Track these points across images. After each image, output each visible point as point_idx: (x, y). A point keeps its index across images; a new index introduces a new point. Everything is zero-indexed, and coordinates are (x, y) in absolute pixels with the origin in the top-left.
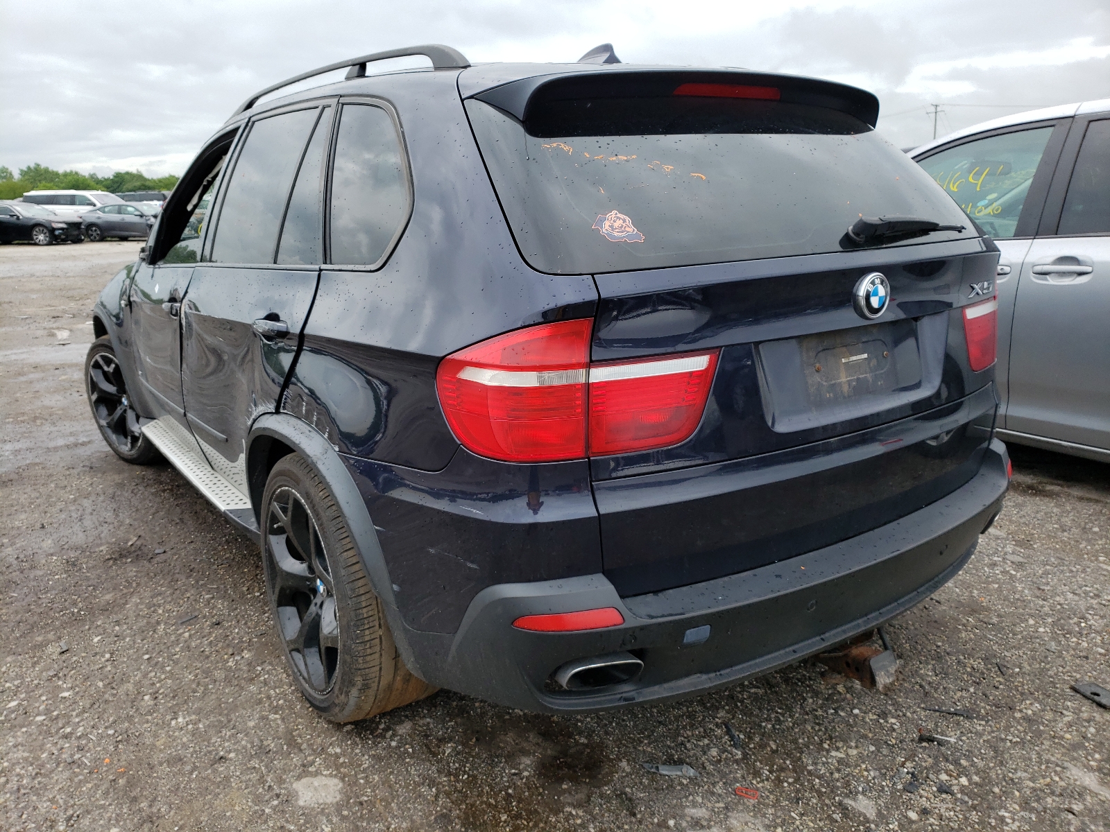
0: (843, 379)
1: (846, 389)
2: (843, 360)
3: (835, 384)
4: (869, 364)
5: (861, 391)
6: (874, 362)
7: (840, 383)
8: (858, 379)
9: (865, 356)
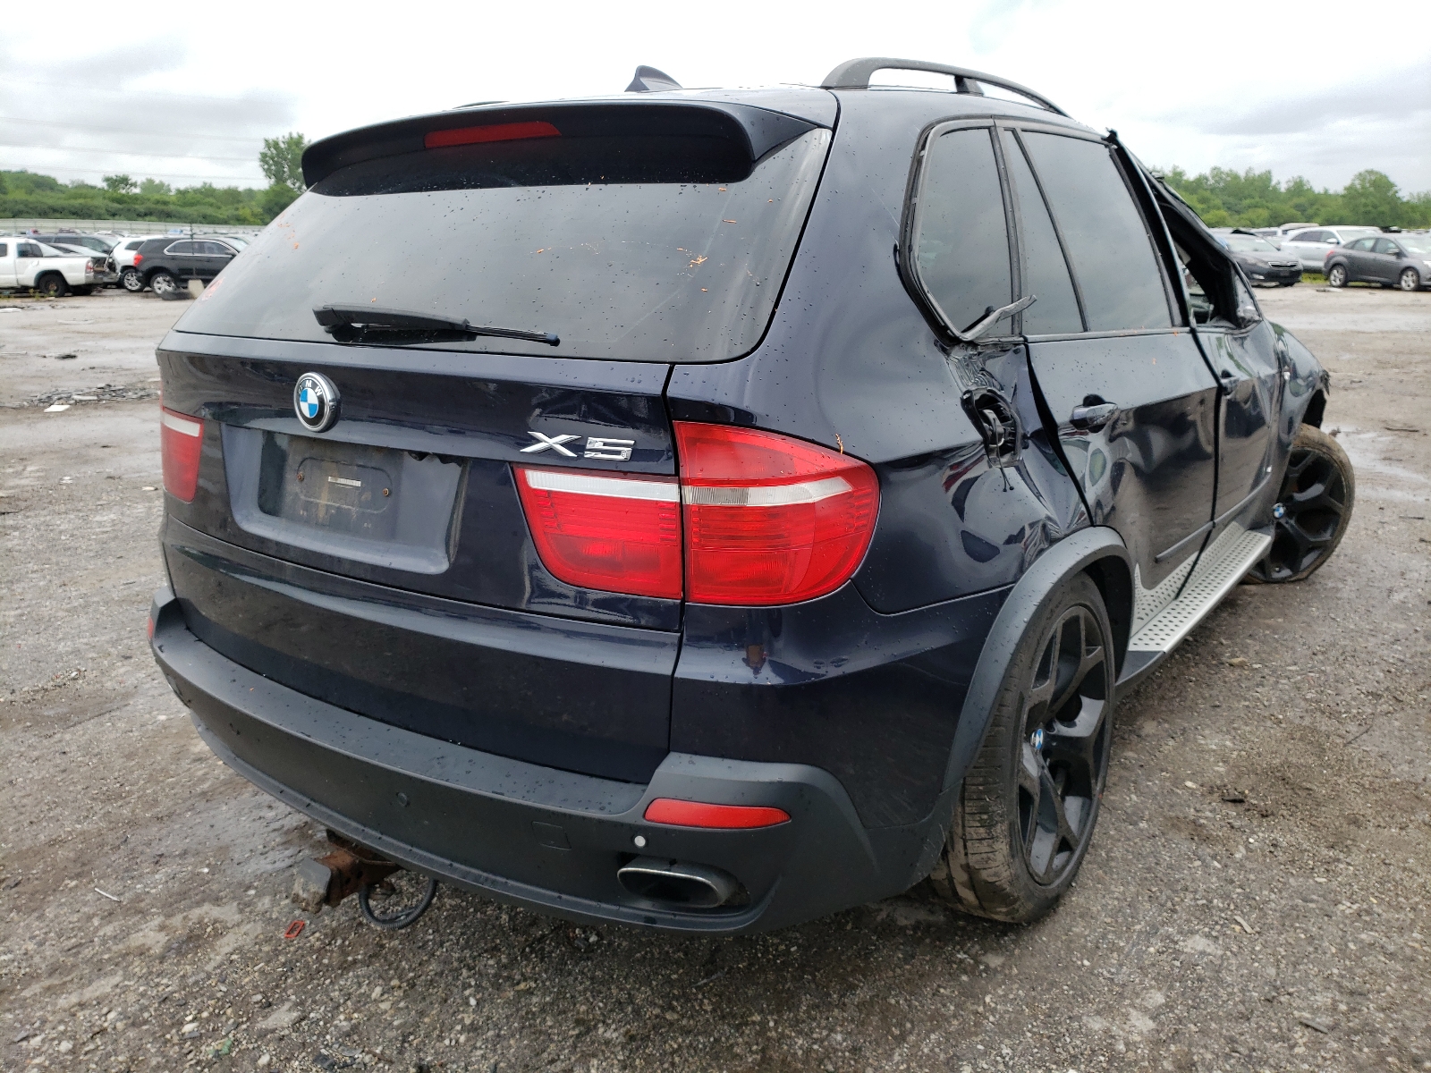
0: (324, 500)
1: (322, 514)
2: (330, 479)
3: (312, 502)
4: (360, 494)
5: (337, 524)
6: (367, 496)
7: (317, 504)
8: (338, 508)
9: (358, 484)
